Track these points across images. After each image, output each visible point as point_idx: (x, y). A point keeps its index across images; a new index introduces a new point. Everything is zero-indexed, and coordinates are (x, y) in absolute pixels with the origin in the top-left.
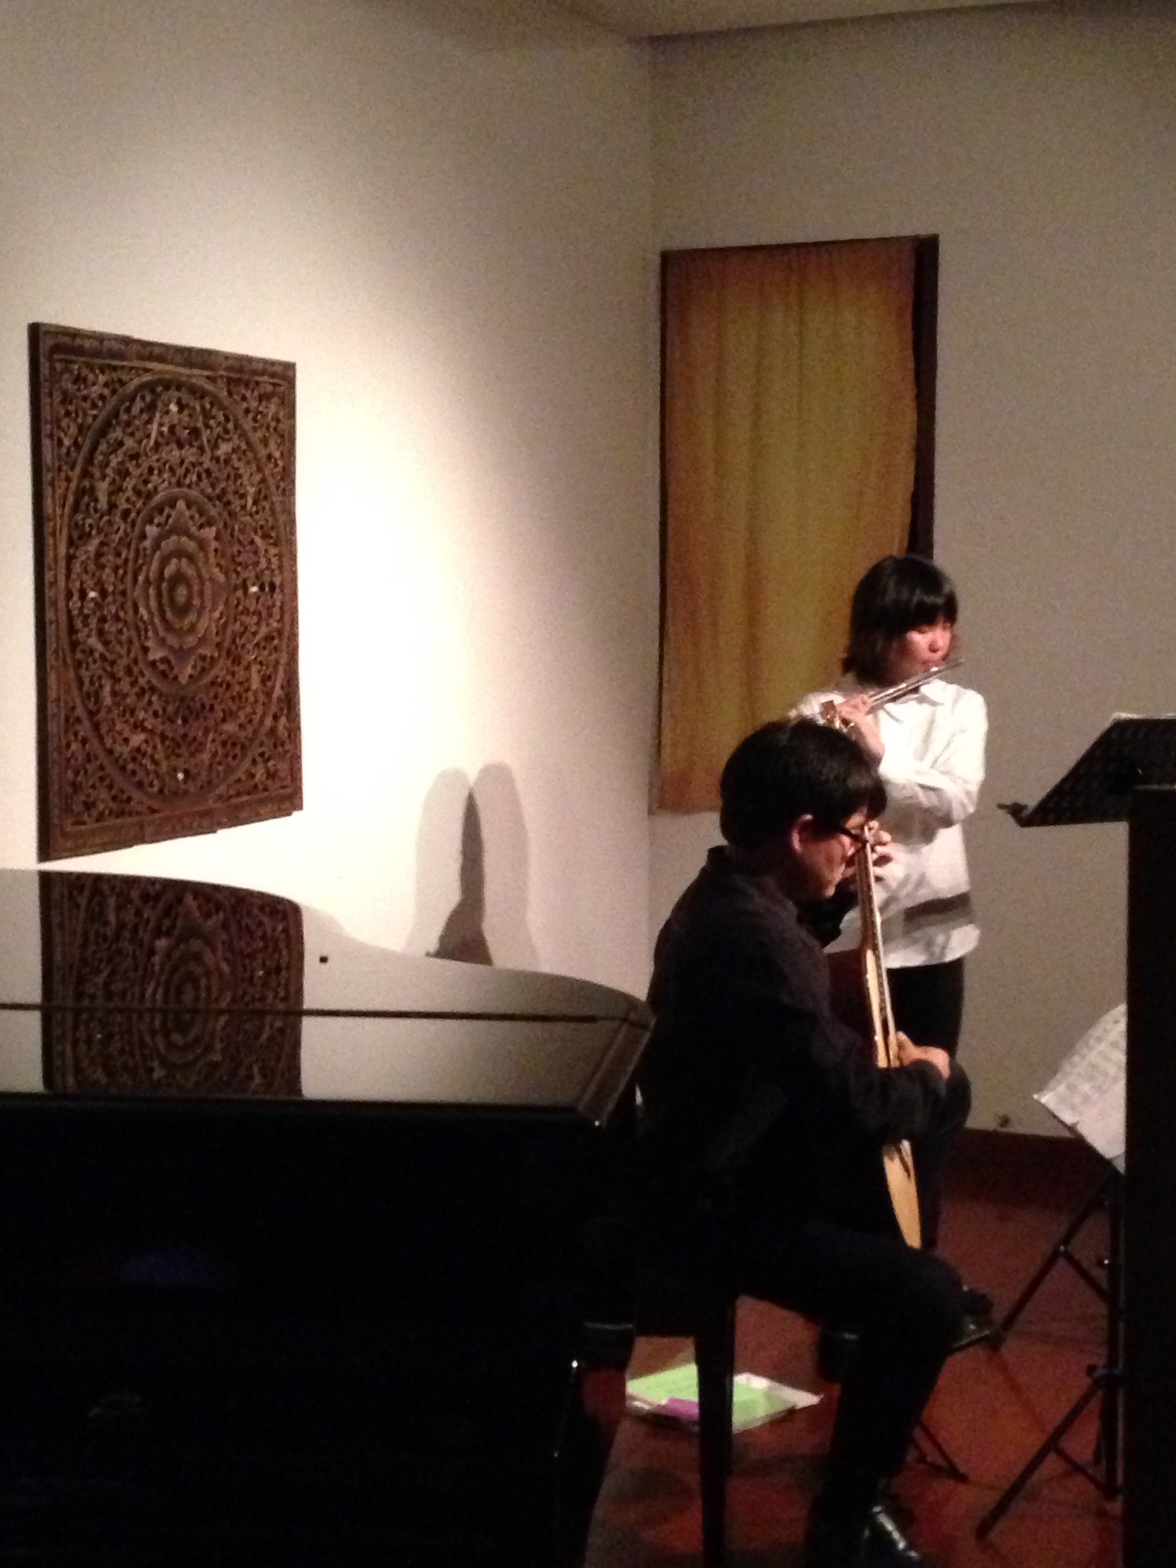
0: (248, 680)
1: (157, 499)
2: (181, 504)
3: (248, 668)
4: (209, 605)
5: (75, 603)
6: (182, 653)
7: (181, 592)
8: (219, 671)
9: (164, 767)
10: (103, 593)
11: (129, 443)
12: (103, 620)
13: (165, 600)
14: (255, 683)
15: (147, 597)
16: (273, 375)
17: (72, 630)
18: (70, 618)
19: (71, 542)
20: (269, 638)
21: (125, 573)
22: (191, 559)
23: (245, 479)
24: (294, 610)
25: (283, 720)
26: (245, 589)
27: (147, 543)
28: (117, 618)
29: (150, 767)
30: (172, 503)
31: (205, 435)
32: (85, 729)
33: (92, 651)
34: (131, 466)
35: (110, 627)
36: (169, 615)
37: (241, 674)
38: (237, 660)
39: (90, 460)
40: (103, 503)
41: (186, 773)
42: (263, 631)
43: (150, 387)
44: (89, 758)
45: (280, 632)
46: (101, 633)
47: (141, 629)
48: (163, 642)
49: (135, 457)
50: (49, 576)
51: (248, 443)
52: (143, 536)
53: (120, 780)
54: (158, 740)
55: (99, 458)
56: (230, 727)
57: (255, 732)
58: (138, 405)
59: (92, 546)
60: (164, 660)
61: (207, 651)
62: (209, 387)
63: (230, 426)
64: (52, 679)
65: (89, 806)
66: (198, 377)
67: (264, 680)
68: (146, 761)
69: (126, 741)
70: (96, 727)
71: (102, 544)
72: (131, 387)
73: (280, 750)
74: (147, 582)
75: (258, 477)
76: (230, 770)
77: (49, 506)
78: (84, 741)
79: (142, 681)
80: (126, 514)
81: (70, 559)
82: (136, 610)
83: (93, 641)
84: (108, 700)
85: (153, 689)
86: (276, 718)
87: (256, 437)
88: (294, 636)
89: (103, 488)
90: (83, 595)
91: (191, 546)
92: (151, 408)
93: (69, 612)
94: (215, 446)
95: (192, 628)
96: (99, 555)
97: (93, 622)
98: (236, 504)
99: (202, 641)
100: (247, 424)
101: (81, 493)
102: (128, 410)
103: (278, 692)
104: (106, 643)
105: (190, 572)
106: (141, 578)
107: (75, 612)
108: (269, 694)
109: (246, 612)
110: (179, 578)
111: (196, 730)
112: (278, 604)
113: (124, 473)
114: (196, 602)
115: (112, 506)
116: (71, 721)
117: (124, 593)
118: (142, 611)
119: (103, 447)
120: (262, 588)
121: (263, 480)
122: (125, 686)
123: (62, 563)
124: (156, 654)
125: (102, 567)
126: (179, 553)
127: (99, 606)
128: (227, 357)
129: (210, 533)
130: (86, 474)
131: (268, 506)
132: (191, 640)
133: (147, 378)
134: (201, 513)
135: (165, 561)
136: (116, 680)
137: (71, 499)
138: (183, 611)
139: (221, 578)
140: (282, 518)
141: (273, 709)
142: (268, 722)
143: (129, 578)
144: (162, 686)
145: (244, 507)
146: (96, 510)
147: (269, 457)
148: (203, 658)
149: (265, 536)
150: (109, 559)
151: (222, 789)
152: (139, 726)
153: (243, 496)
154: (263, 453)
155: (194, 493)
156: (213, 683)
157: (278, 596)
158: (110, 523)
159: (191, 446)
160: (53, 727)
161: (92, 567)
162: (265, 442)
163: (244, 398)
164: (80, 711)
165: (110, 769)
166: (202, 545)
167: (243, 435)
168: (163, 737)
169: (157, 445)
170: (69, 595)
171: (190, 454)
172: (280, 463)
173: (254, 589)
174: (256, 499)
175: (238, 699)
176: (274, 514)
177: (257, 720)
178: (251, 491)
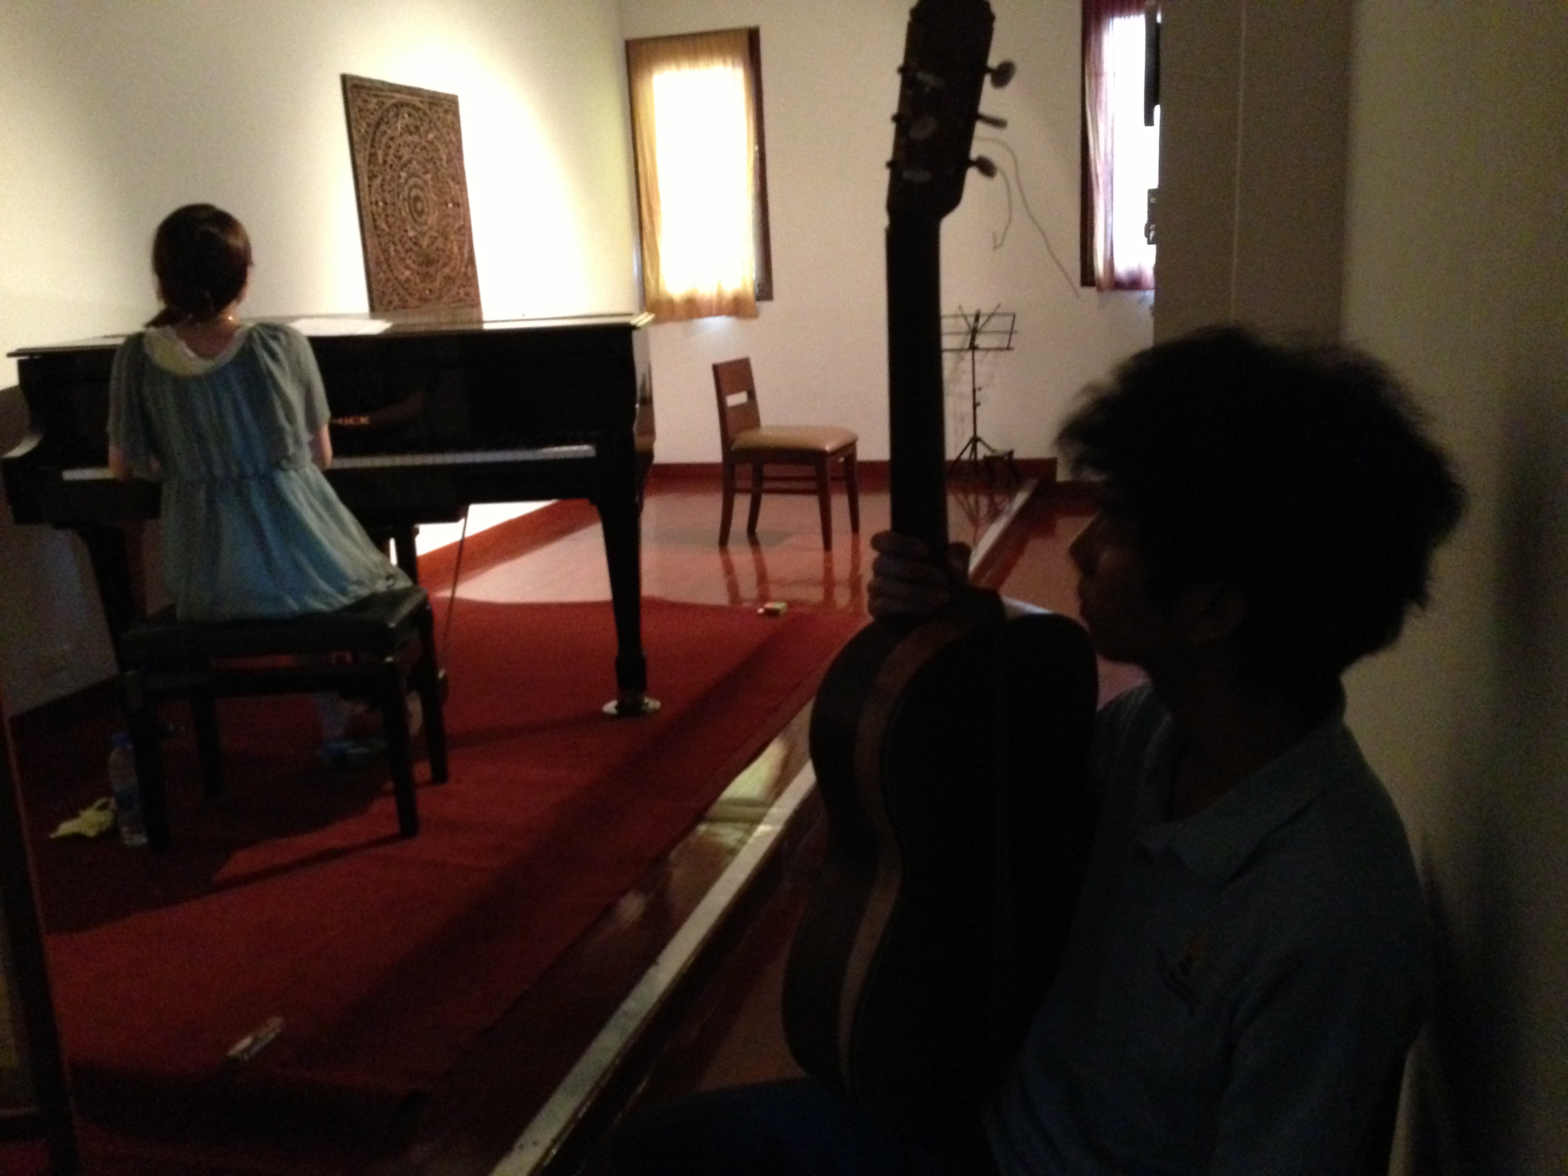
0: (452, 248)
1: (404, 159)
2: (414, 163)
3: (452, 242)
4: (431, 212)
5: (374, 207)
6: (423, 234)
7: (419, 205)
8: (439, 243)
9: (420, 286)
10: (385, 203)
11: (389, 132)
12: (387, 216)
13: (413, 209)
14: (456, 250)
15: (404, 207)
16: (449, 101)
17: (374, 220)
18: (373, 215)
19: (370, 179)
20: (460, 229)
21: (394, 194)
22: (422, 189)
23: (441, 151)
24: (469, 215)
25: (469, 269)
26: (447, 204)
27: (402, 181)
28: (393, 216)
29: (414, 287)
30: (410, 161)
31: (422, 129)
32: (385, 267)
33: (383, 230)
34: (391, 143)
35: (391, 220)
36: (416, 216)
37: (449, 246)
38: (446, 238)
39: (373, 140)
40: (381, 161)
41: (431, 291)
42: (457, 226)
43: (396, 105)
44: (388, 280)
45: (463, 227)
46: (387, 222)
47: (403, 221)
48: (413, 228)
49: (392, 139)
50: (362, 194)
51: (441, 134)
52: (400, 177)
53: (402, 292)
54: (416, 275)
55: (377, 139)
56: (447, 270)
57: (458, 273)
58: (391, 114)
59: (378, 181)
60: (416, 237)
61: (434, 234)
62: (420, 106)
63: (432, 125)
64: (369, 243)
65: (390, 303)
66: (416, 101)
67: (461, 248)
68: (413, 285)
69: (403, 273)
70: (389, 266)
71: (383, 180)
72: (387, 105)
73: (470, 283)
74: (404, 199)
75: (446, 151)
76: (449, 290)
77: (359, 162)
78: (385, 272)
79: (407, 246)
80: (391, 166)
81: (370, 186)
82: (400, 213)
83: (384, 226)
84: (393, 254)
85: (411, 250)
86: (466, 267)
87: (444, 130)
88: (470, 229)
89: (380, 153)
90: (377, 203)
91: (420, 182)
92: (397, 115)
93: (372, 211)
94: (427, 135)
95: (425, 223)
96: (382, 185)
97: (383, 217)
98: (438, 163)
99: (431, 228)
100: (439, 124)
101: (371, 155)
102: (387, 116)
103: (466, 255)
104: (390, 227)
105: (421, 195)
106: (401, 197)
107: (375, 212)
108: (462, 255)
109: (448, 216)
110: (417, 199)
111: (432, 270)
112: (461, 213)
113: (389, 147)
114: (426, 210)
115: (385, 162)
116: (378, 264)
117: (394, 204)
118: (403, 212)
119: (378, 134)
120: (454, 205)
121: (449, 153)
122: (399, 247)
123: (367, 189)
124: (411, 234)
125: (383, 191)
126: (416, 186)
127: (384, 210)
128: (428, 91)
129: (428, 176)
130: (372, 146)
131: (451, 165)
132: (425, 228)
133: (393, 101)
134: (424, 167)
135: (410, 189)
136: (395, 244)
137: (367, 158)
138: (421, 213)
139: (435, 198)
140: (459, 170)
141: (464, 264)
142: (463, 269)
143: (396, 196)
144: (415, 249)
145: (441, 165)
146: (378, 164)
147: (451, 141)
148: (431, 237)
149: (453, 180)
150: (387, 187)
151: (445, 299)
152: (407, 267)
153: (441, 160)
154: (448, 138)
155: (420, 158)
156: (437, 249)
157: (461, 209)
158: (385, 170)
159: (416, 134)
160: (371, 265)
161: (379, 190)
162: (448, 134)
163: (437, 112)
164: (382, 259)
165: (397, 285)
166: (426, 183)
167: (438, 130)
168: (418, 273)
169: (401, 134)
170: (371, 203)
171: (416, 138)
172: (455, 144)
173: (450, 205)
174: (448, 162)
175: (449, 257)
176: (456, 168)
177: (458, 268)
178: (444, 157)
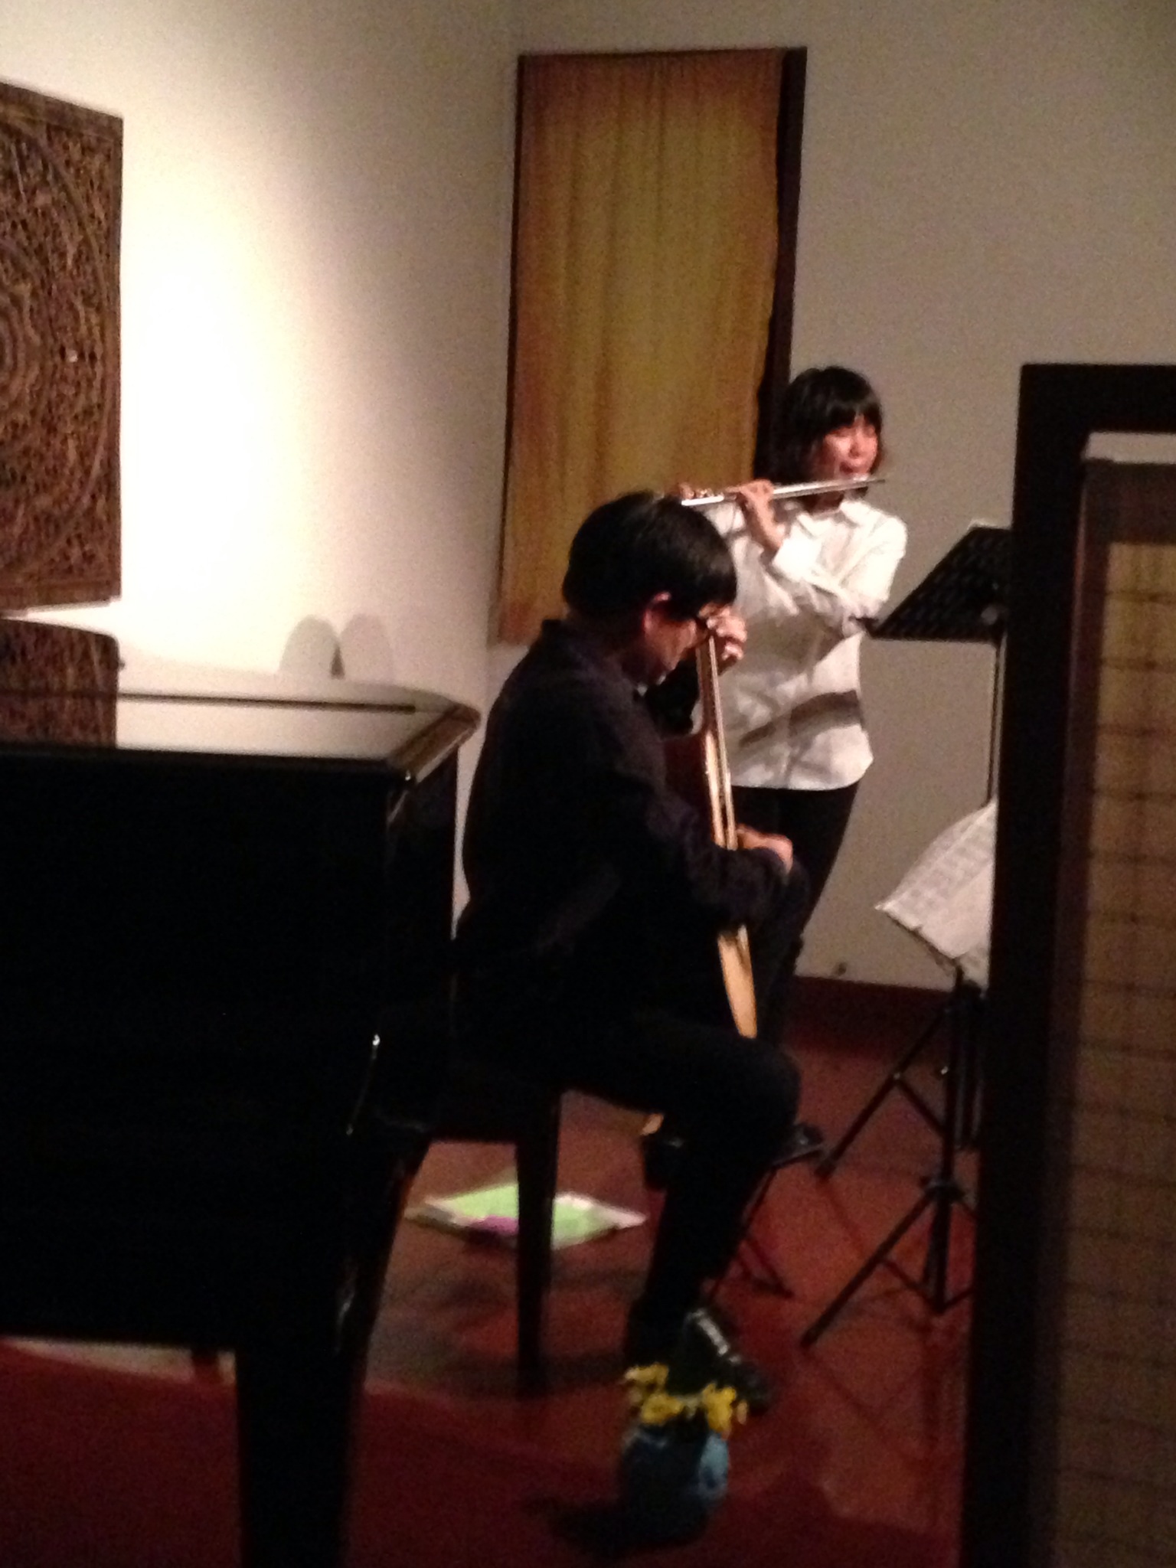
0: (63, 452)
3: (64, 441)
4: (22, 366)
8: (34, 438)
14: (72, 455)
16: (100, 129)
20: (88, 412)
23: (66, 236)
24: (117, 385)
25: (101, 502)
26: (63, 356)
31: (22, 181)
37: (57, 446)
38: (52, 429)
42: (81, 402)
45: (100, 406)
51: (70, 197)
56: (43, 502)
57: (71, 512)
61: (21, 417)
62: (26, 129)
63: (50, 177)
67: (84, 455)
75: (79, 237)
76: (42, 548)
86: (93, 497)
87: (78, 194)
91: (5, 301)
94: (32, 192)
98: (54, 261)
99: (16, 404)
100: (68, 176)
103: (96, 469)
108: (87, 472)
109: (64, 380)
112: (99, 377)
114: (9, 362)
120: (81, 356)
121: (86, 241)
129: (24, 289)
131: (89, 269)
134: (16, 267)
139: (36, 340)
140: (105, 284)
141: (91, 486)
142: (86, 500)
145: (64, 267)
147: (93, 216)
148: (15, 423)
149: (87, 301)
151: (33, 566)
153: (63, 255)
154: (85, 210)
155: (8, 245)
156: (26, 451)
157: (99, 369)
159: (6, 193)
162: (88, 200)
163: (66, 148)
166: (16, 301)
167: (64, 188)
172: (104, 224)
173: (73, 358)
174: (77, 260)
175: (54, 472)
176: (96, 279)
177: (72, 498)
178: (71, 251)
